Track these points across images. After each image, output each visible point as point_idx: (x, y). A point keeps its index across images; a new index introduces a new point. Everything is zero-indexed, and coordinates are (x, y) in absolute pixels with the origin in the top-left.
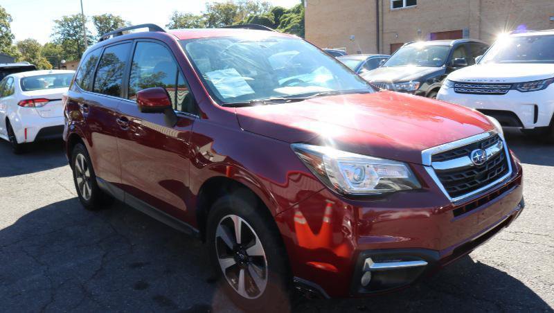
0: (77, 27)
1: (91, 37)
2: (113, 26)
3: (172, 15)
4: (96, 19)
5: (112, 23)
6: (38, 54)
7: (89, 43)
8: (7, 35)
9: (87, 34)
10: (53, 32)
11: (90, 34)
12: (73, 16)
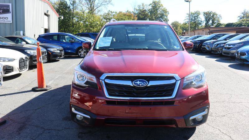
0: (196, 17)
1: (201, 21)
2: (212, 17)
3: (243, 11)
4: (204, 13)
5: (212, 15)
6: (179, 27)
7: (200, 24)
8: (166, 19)
9: (200, 20)
10: (186, 19)
11: (201, 20)
12: (195, 12)
